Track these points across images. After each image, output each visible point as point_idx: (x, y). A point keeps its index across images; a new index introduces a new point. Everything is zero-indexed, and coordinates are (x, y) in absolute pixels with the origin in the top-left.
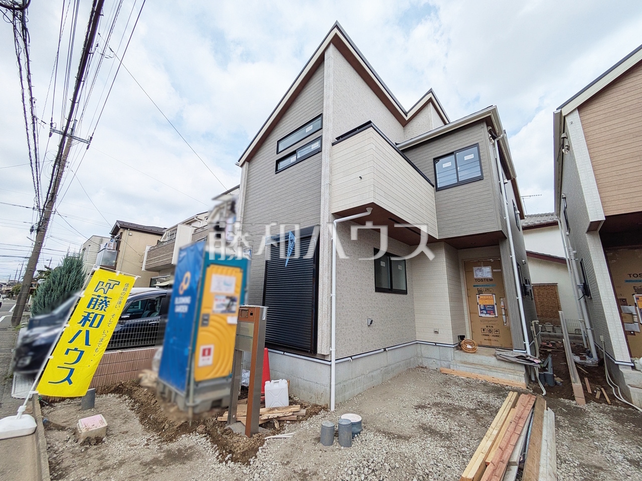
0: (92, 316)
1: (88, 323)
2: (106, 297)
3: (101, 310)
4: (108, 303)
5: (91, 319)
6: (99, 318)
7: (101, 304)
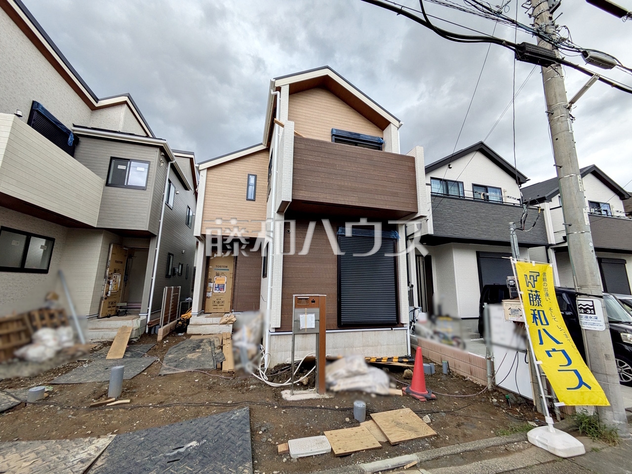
0: (536, 313)
1: (538, 321)
2: (536, 291)
3: (539, 306)
4: (540, 297)
5: (537, 316)
6: (541, 313)
7: (536, 300)
